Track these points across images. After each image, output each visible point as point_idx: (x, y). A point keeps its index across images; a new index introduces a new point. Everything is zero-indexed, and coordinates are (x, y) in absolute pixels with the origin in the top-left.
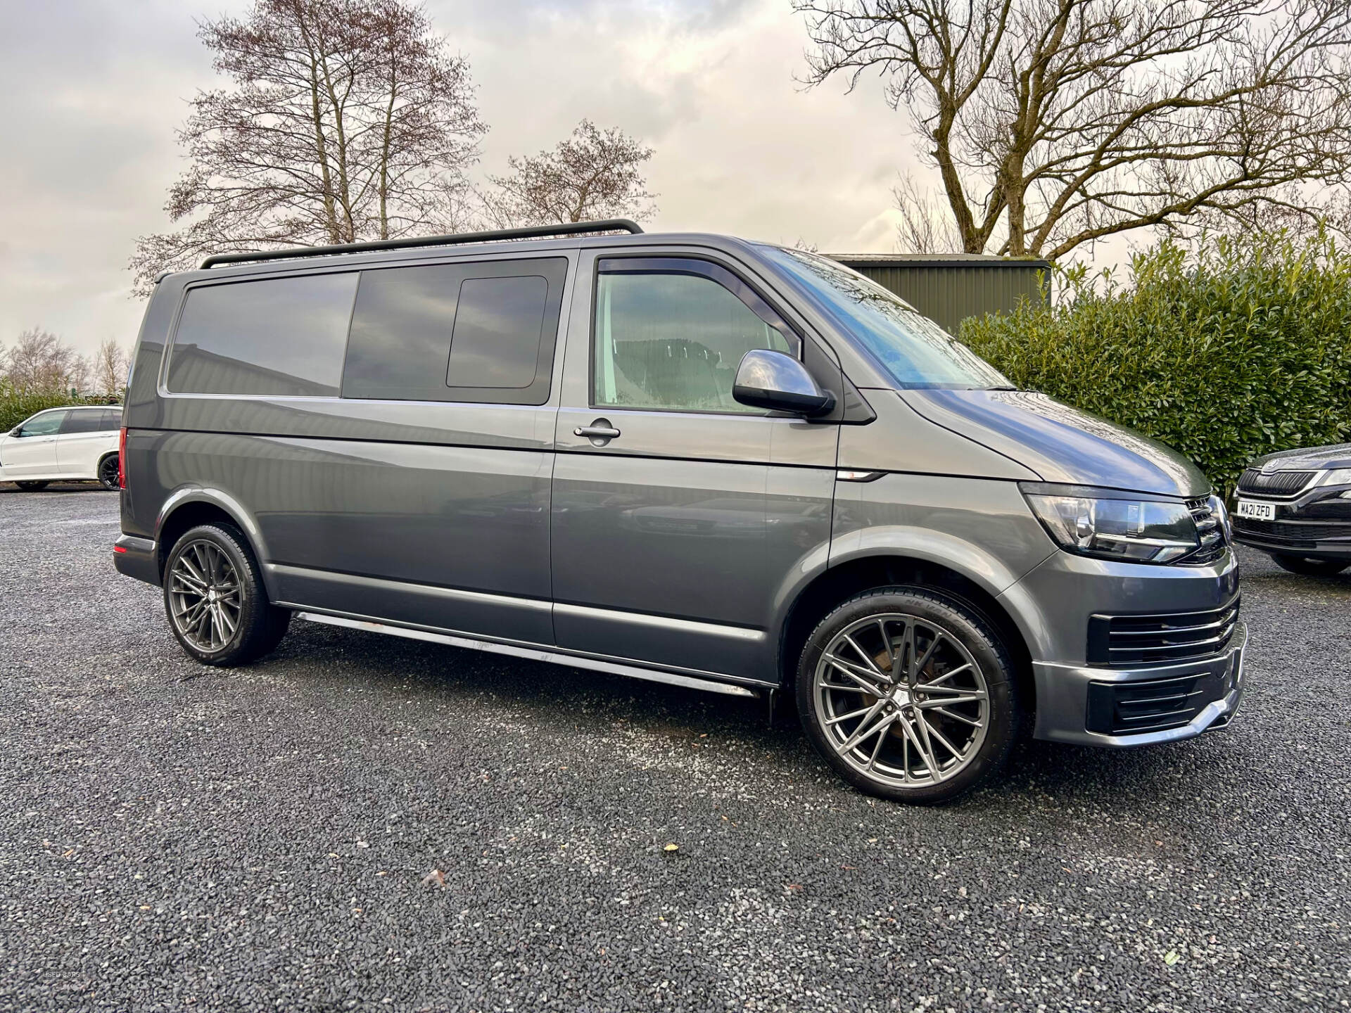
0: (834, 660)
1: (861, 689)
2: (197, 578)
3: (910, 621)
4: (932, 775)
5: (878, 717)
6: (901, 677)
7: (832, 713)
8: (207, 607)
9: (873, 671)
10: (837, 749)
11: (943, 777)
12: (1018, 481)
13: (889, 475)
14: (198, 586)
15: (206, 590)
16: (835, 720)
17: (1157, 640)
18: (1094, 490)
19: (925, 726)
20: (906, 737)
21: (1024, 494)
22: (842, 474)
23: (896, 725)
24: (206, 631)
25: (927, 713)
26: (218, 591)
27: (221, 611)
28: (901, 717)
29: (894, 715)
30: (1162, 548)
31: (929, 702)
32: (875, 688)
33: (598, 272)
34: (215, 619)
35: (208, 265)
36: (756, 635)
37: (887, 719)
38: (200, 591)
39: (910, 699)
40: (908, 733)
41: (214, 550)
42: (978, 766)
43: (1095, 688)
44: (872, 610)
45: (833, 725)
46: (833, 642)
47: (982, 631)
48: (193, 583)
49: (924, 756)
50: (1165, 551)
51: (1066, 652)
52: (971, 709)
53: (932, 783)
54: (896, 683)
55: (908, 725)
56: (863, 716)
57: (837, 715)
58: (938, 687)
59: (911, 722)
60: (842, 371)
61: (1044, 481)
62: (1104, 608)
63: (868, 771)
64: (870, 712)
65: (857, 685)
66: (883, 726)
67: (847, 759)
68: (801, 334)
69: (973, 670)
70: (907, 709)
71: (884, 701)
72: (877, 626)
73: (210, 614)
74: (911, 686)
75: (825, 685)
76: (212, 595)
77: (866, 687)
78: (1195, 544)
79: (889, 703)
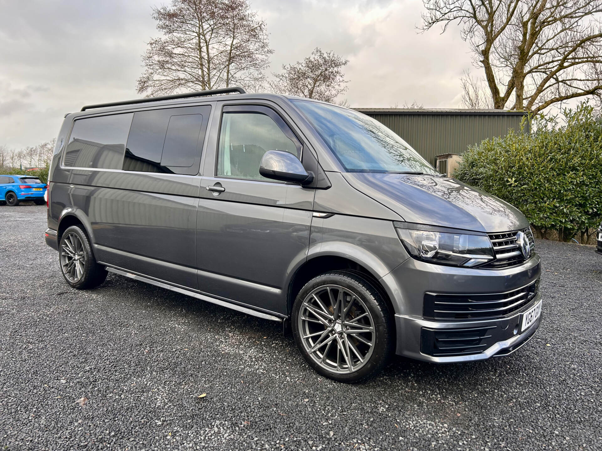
0: (307, 306)
1: (320, 321)
2: (71, 249)
3: (341, 289)
4: (350, 368)
5: (327, 336)
6: (339, 317)
7: (308, 332)
8: (74, 262)
9: (325, 312)
10: (308, 351)
11: (353, 369)
12: (393, 221)
13: (336, 215)
14: (72, 253)
15: (74, 254)
16: (309, 335)
17: (466, 308)
18: (431, 227)
19: (348, 343)
20: (339, 347)
21: (395, 228)
22: (315, 214)
23: (335, 341)
24: (73, 273)
25: (350, 336)
26: (79, 255)
27: (79, 264)
28: (337, 337)
29: (334, 336)
30: (471, 259)
31: (350, 331)
32: (326, 322)
33: (223, 113)
34: (76, 268)
35: (84, 109)
36: (277, 291)
37: (331, 337)
38: (72, 255)
39: (342, 328)
40: (340, 346)
41: (76, 237)
42: (369, 366)
43: (425, 331)
44: (324, 283)
45: (307, 339)
46: (307, 298)
47: (374, 296)
48: (70, 251)
49: (346, 358)
50: (472, 260)
51: (412, 311)
52: (368, 336)
53: (348, 372)
54: (336, 320)
55: (340, 341)
56: (320, 335)
57: (310, 333)
58: (354, 324)
59: (342, 340)
60: (318, 162)
61: (405, 222)
62: (433, 289)
63: (321, 363)
64: (323, 333)
65: (318, 319)
66: (329, 341)
67: (312, 356)
68: (302, 143)
69: (368, 316)
70: (341, 334)
71: (330, 329)
72: (327, 290)
73: (75, 266)
74: (343, 322)
75: (304, 318)
76: (77, 257)
77: (322, 321)
78: (492, 258)
79: (333, 330)
